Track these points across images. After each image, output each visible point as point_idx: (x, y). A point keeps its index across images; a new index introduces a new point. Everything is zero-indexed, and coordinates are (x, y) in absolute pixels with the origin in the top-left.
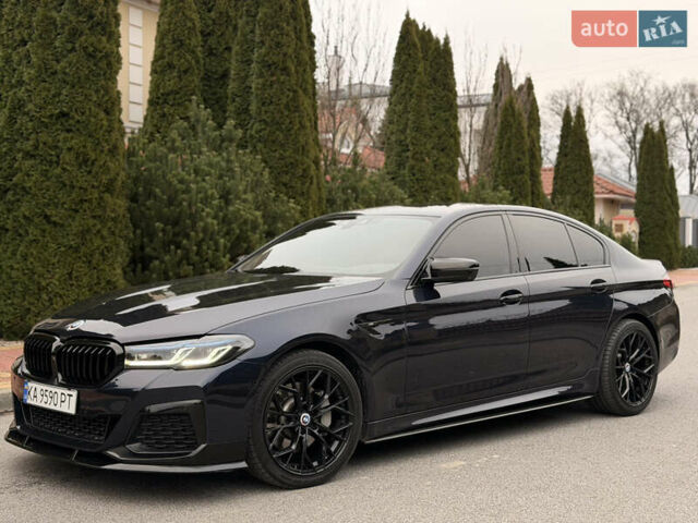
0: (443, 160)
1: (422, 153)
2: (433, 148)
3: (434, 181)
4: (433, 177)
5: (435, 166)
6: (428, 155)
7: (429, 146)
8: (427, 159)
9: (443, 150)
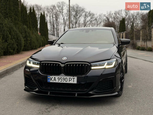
0: (17, 18)
1: (11, 16)
2: (14, 14)
3: (15, 23)
4: (14, 22)
5: (15, 19)
6: (13, 16)
7: (13, 14)
8: (13, 17)
9: (16, 15)
